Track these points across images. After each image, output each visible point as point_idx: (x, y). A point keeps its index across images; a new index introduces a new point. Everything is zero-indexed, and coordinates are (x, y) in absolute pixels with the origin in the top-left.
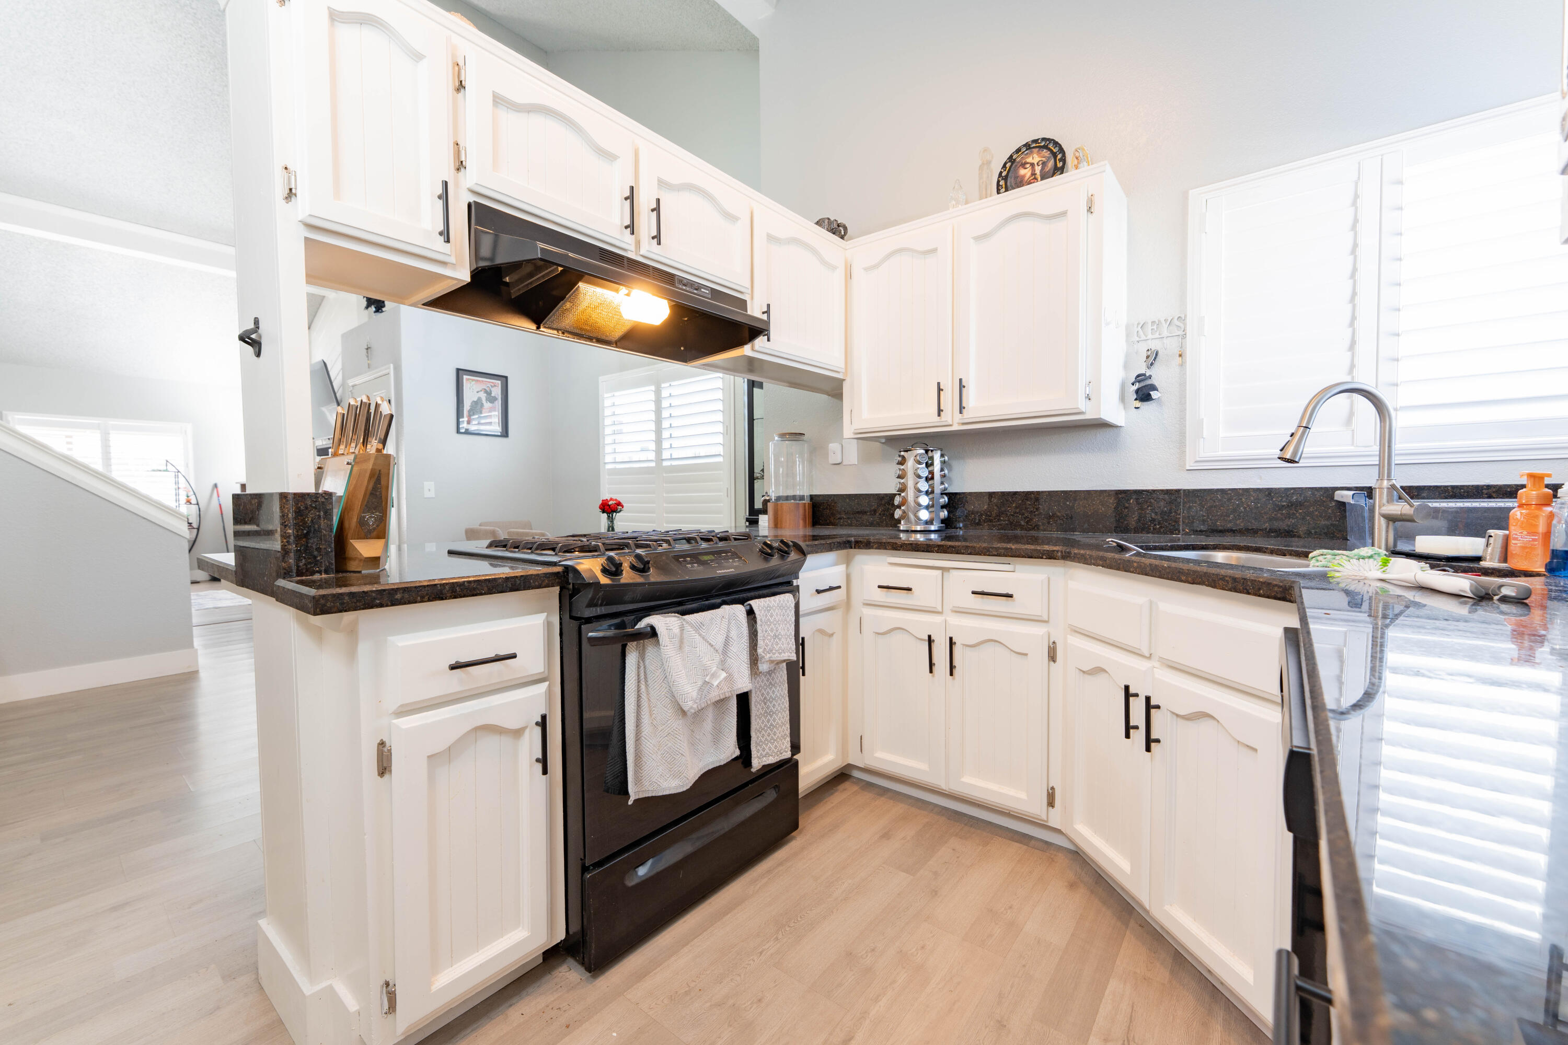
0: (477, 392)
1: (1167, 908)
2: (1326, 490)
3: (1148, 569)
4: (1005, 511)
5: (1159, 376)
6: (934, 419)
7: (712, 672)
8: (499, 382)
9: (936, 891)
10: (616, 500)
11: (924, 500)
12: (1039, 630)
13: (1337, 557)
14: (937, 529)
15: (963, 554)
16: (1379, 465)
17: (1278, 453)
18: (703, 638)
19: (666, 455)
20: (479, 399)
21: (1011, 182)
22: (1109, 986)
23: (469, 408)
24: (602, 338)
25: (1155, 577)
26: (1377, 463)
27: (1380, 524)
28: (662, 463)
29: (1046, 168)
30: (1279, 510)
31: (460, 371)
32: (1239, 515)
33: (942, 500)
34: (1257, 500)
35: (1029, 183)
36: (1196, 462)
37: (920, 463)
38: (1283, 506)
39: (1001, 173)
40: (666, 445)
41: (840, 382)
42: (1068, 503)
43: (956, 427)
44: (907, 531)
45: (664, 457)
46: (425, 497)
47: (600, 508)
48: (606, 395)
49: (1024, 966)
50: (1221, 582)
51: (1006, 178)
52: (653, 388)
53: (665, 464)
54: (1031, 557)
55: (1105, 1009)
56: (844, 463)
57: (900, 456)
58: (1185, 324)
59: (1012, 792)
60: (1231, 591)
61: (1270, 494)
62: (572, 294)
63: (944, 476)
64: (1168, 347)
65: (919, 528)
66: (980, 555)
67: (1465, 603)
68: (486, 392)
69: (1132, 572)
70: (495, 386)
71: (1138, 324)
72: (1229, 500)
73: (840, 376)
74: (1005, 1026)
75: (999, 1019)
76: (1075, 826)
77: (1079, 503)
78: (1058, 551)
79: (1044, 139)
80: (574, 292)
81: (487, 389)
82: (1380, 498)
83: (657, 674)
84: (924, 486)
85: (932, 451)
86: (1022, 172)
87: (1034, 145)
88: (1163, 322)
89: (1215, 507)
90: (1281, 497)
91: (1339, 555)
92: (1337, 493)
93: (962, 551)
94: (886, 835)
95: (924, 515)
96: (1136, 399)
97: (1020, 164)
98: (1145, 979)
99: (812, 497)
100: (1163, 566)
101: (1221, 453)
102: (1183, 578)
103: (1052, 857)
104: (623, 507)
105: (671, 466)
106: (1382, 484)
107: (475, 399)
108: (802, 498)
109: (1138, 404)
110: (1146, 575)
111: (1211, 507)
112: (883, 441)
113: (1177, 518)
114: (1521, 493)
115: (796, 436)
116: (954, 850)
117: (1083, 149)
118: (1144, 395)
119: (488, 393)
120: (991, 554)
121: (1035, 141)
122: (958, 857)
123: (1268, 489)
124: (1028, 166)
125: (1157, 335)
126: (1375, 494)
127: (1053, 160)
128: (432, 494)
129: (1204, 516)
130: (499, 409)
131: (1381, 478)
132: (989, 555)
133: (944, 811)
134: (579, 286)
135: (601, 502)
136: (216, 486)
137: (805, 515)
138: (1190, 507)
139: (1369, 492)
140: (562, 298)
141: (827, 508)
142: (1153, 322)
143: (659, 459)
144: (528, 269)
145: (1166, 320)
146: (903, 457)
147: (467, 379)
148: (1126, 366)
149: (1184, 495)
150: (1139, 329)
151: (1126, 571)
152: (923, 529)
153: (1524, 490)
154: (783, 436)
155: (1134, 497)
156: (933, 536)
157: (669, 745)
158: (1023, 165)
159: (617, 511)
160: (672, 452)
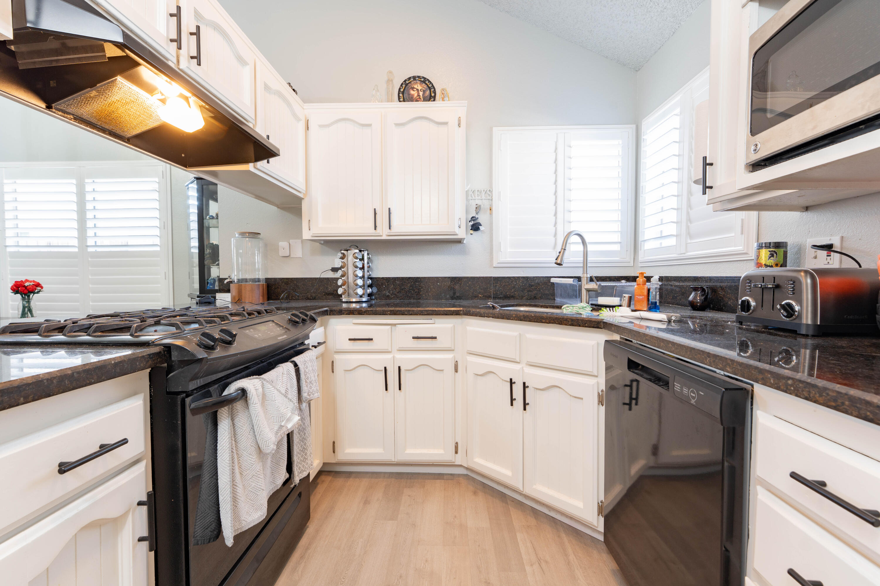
1: (534, 487)
2: (548, 277)
3: (522, 317)
4: (404, 288)
5: (482, 219)
6: (372, 230)
7: (287, 417)
9: (414, 524)
10: (34, 281)
11: (360, 282)
12: (449, 356)
13: (574, 308)
14: (366, 300)
15: (406, 315)
16: (583, 267)
17: (555, 261)
18: (280, 392)
19: (90, 242)
21: (406, 96)
22: (518, 537)
24: (118, 132)
25: (526, 321)
26: (582, 266)
27: (584, 292)
28: (87, 249)
29: (425, 94)
30: (531, 287)
32: (516, 290)
33: (368, 282)
34: (523, 282)
35: (417, 101)
36: (498, 263)
37: (357, 258)
38: (532, 285)
39: (400, 89)
40: (90, 233)
41: (300, 200)
42: (438, 284)
43: (384, 237)
44: (347, 302)
45: (88, 244)
47: (12, 289)
49: (479, 546)
50: (565, 322)
51: (403, 93)
52: (75, 181)
53: (90, 250)
54: (447, 315)
55: (523, 550)
56: (292, 256)
57: (342, 253)
58: (492, 194)
59: (436, 451)
60: (570, 325)
61: (527, 279)
62: (105, 84)
63: (369, 267)
64: (485, 204)
65: (354, 300)
66: (417, 315)
67: (664, 324)
69: (512, 320)
71: (471, 190)
72: (512, 282)
73: (301, 195)
74: (489, 583)
75: (485, 581)
76: (474, 460)
77: (444, 284)
78: (461, 311)
79: (423, 77)
80: (109, 83)
82: (584, 281)
83: (245, 429)
84: (360, 273)
85: (363, 251)
86: (412, 92)
87: (417, 79)
88: (483, 191)
89: (506, 285)
90: (532, 280)
91: (575, 306)
92: (552, 279)
93: (406, 313)
94: (366, 502)
95: (360, 291)
96: (471, 229)
97: (410, 87)
98: (528, 527)
99: (267, 280)
100: (532, 316)
101: (509, 259)
102: (543, 321)
103: (458, 481)
104: (42, 288)
105: (96, 252)
106: (584, 275)
108: (259, 280)
109: (472, 232)
110: (521, 320)
111: (504, 286)
112: (322, 242)
113: (490, 291)
114: (638, 280)
115: (254, 235)
116: (409, 496)
117: (446, 90)
118: (476, 227)
120: (424, 314)
121: (419, 77)
122: (414, 499)
123: (527, 277)
124: (415, 90)
125: (480, 198)
126: (582, 279)
127: (429, 90)
129: (502, 290)
131: (583, 273)
132: (422, 315)
133: (391, 475)
134: (116, 79)
135: (14, 283)
137: (263, 293)
138: (496, 286)
139: (579, 279)
140: (92, 85)
141: (278, 288)
142: (478, 191)
143: (83, 245)
144: (54, 44)
145: (484, 191)
146: (343, 254)
148: (467, 212)
149: (493, 280)
150: (472, 193)
151: (508, 319)
152: (358, 301)
153: (638, 278)
154: (243, 234)
155: (471, 280)
156: (364, 305)
157: (252, 486)
158: (413, 88)
159: (33, 292)
160: (96, 239)
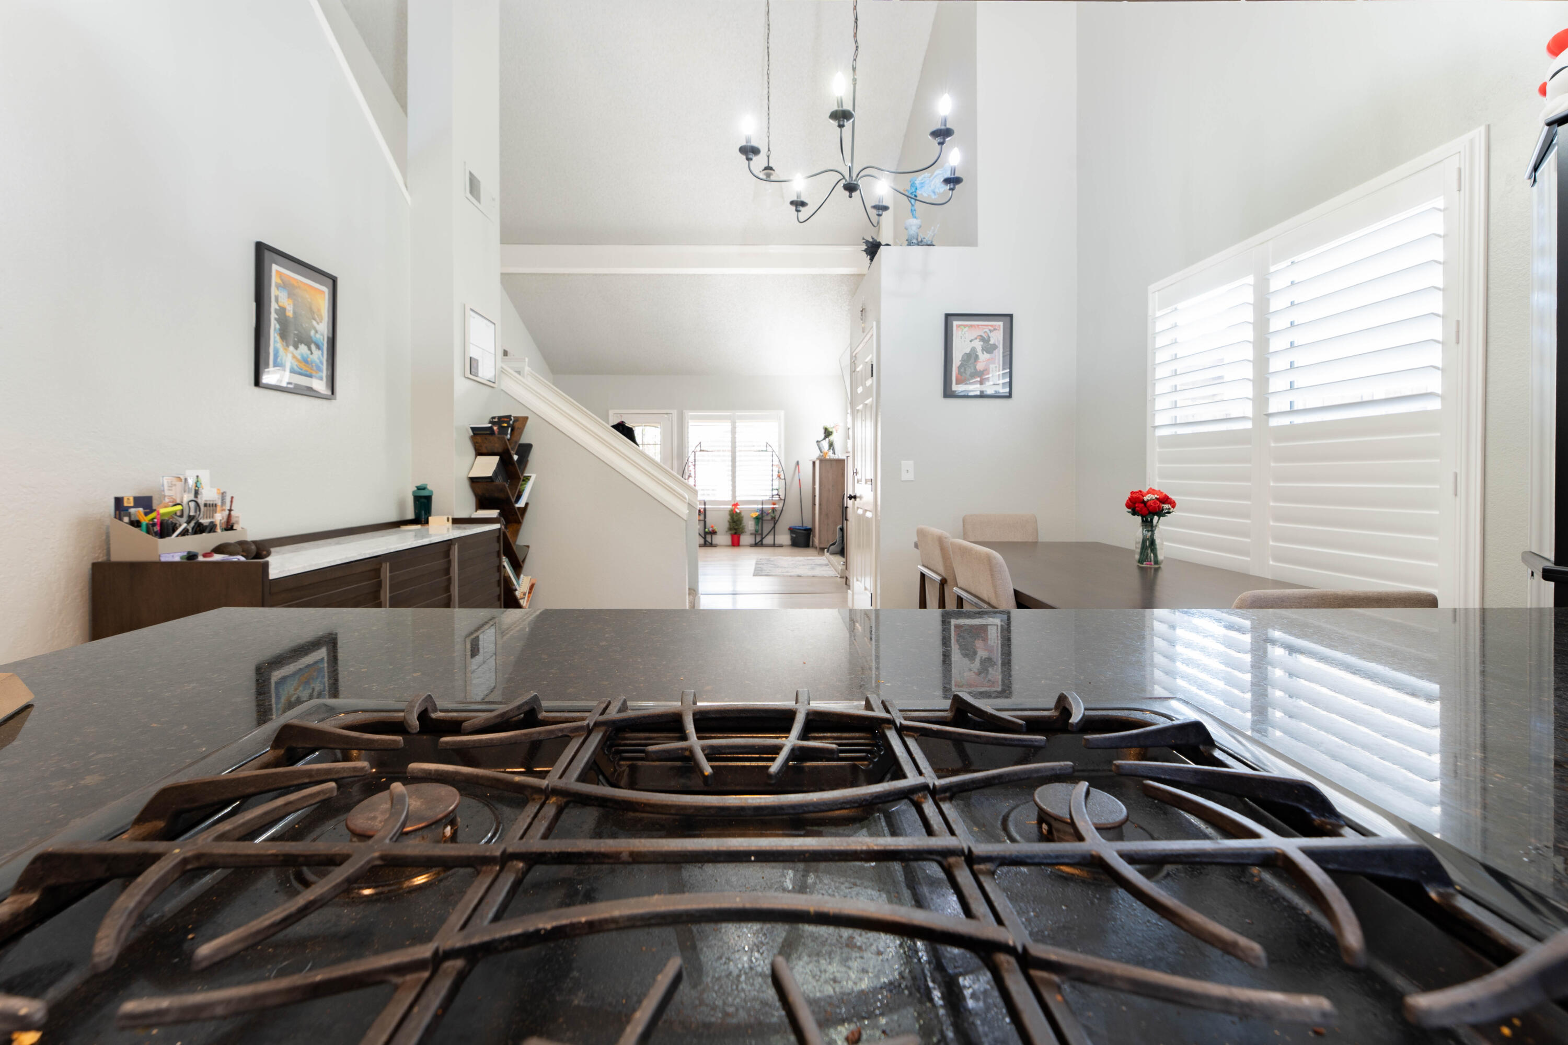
0: (971, 341)
8: (1001, 324)
10: (1160, 492)
19: (1277, 404)
20: (973, 350)
23: (959, 363)
28: (1268, 422)
31: (949, 317)
40: (1277, 384)
45: (1273, 410)
46: (903, 479)
47: (1128, 506)
48: (1158, 314)
52: (1250, 279)
53: (1274, 422)
68: (982, 339)
70: (995, 329)
81: (984, 335)
104: (1173, 504)
105: (1292, 426)
107: (968, 351)
119: (985, 340)
128: (909, 476)
130: (999, 360)
135: (1129, 495)
136: (798, 463)
143: (1262, 414)
147: (958, 326)
159: (1160, 513)
160: (1291, 396)
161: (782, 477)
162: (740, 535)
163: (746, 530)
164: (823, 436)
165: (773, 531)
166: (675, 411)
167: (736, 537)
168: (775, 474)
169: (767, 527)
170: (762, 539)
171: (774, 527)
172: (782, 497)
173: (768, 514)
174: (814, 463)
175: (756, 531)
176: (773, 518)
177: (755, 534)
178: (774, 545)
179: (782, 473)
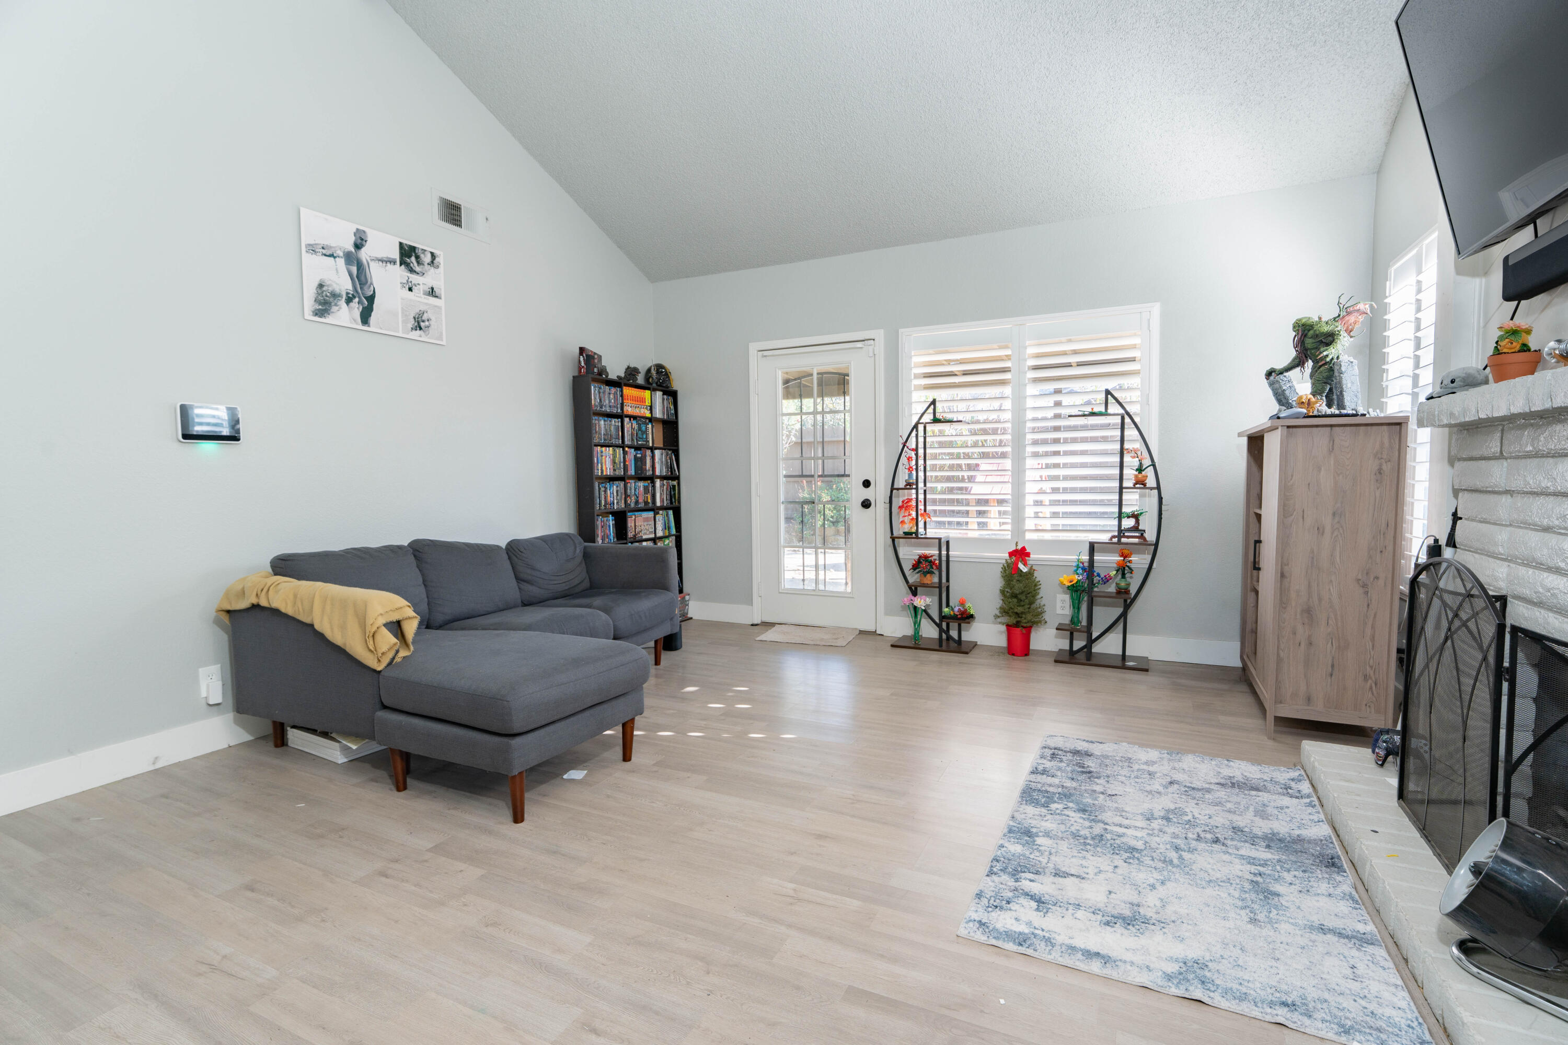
161: (1151, 482)
162: (1029, 630)
163: (1046, 616)
164: (1290, 354)
165: (1120, 626)
166: (882, 331)
167: (1018, 631)
168: (1130, 473)
169: (1104, 615)
170: (1091, 641)
171: (1124, 615)
172: (1151, 536)
173: (1106, 580)
174: (1256, 442)
175: (1074, 620)
176: (1122, 592)
177: (1070, 630)
178: (1122, 663)
179: (1150, 472)
